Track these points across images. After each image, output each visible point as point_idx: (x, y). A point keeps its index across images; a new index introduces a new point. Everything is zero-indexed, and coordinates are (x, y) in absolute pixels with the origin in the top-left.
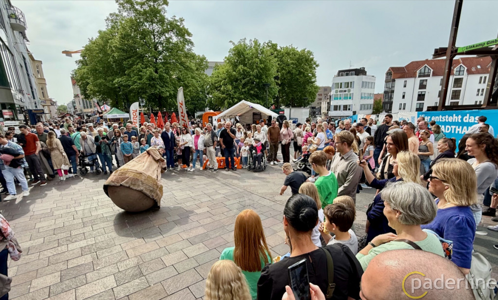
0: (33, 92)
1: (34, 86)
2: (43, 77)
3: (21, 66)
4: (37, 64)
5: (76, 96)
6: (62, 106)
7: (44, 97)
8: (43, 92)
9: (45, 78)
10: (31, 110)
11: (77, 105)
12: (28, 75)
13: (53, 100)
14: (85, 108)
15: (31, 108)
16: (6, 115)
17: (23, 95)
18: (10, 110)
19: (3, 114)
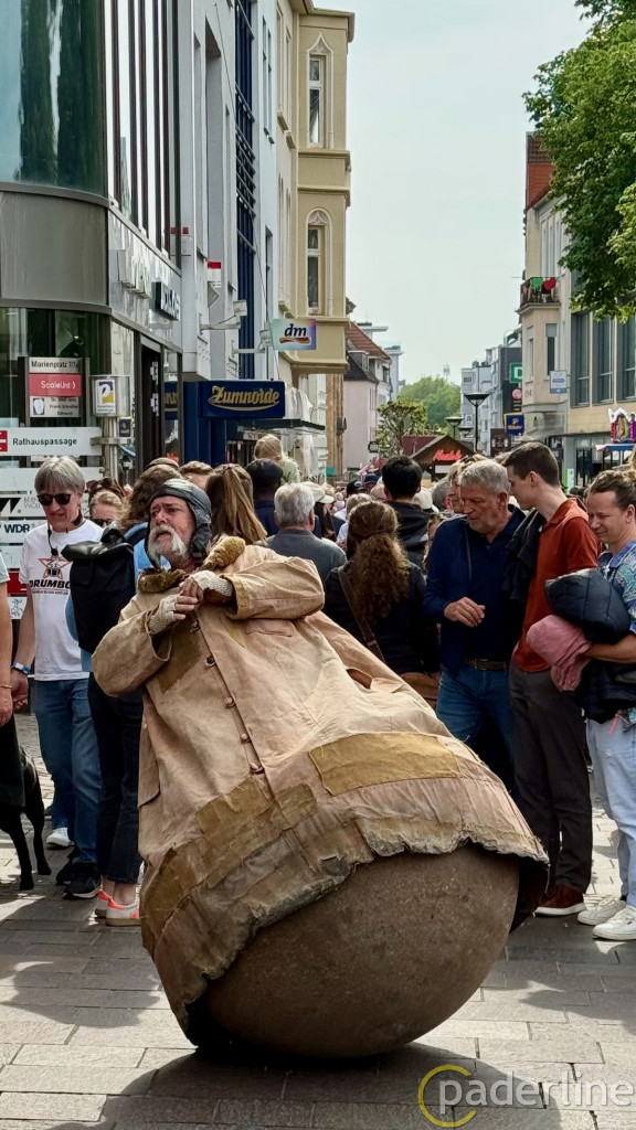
0: (246, 257)
1: (269, 211)
2: (341, 135)
3: (213, 53)
4: (318, 37)
5: (537, 294)
6: (425, 387)
7: (313, 300)
8: (312, 261)
9: (349, 147)
10: (205, 387)
11: (529, 374)
12: (245, 121)
13: (377, 339)
14: (578, 398)
15: (205, 372)
16: (45, 393)
17: (179, 259)
18: (71, 364)
19: (30, 383)
